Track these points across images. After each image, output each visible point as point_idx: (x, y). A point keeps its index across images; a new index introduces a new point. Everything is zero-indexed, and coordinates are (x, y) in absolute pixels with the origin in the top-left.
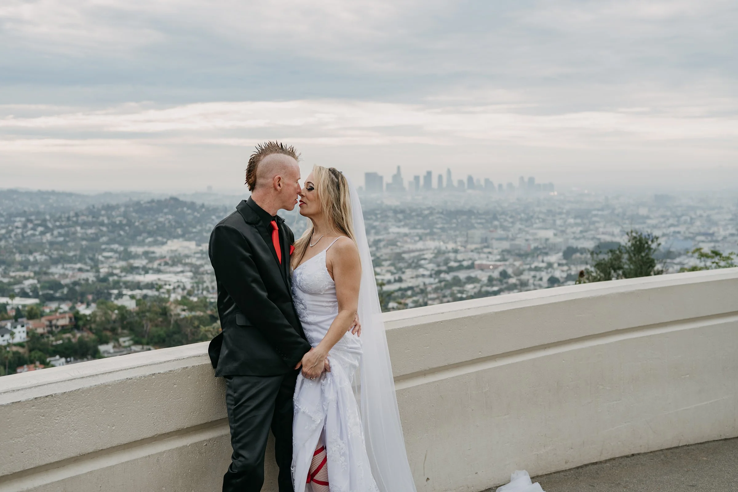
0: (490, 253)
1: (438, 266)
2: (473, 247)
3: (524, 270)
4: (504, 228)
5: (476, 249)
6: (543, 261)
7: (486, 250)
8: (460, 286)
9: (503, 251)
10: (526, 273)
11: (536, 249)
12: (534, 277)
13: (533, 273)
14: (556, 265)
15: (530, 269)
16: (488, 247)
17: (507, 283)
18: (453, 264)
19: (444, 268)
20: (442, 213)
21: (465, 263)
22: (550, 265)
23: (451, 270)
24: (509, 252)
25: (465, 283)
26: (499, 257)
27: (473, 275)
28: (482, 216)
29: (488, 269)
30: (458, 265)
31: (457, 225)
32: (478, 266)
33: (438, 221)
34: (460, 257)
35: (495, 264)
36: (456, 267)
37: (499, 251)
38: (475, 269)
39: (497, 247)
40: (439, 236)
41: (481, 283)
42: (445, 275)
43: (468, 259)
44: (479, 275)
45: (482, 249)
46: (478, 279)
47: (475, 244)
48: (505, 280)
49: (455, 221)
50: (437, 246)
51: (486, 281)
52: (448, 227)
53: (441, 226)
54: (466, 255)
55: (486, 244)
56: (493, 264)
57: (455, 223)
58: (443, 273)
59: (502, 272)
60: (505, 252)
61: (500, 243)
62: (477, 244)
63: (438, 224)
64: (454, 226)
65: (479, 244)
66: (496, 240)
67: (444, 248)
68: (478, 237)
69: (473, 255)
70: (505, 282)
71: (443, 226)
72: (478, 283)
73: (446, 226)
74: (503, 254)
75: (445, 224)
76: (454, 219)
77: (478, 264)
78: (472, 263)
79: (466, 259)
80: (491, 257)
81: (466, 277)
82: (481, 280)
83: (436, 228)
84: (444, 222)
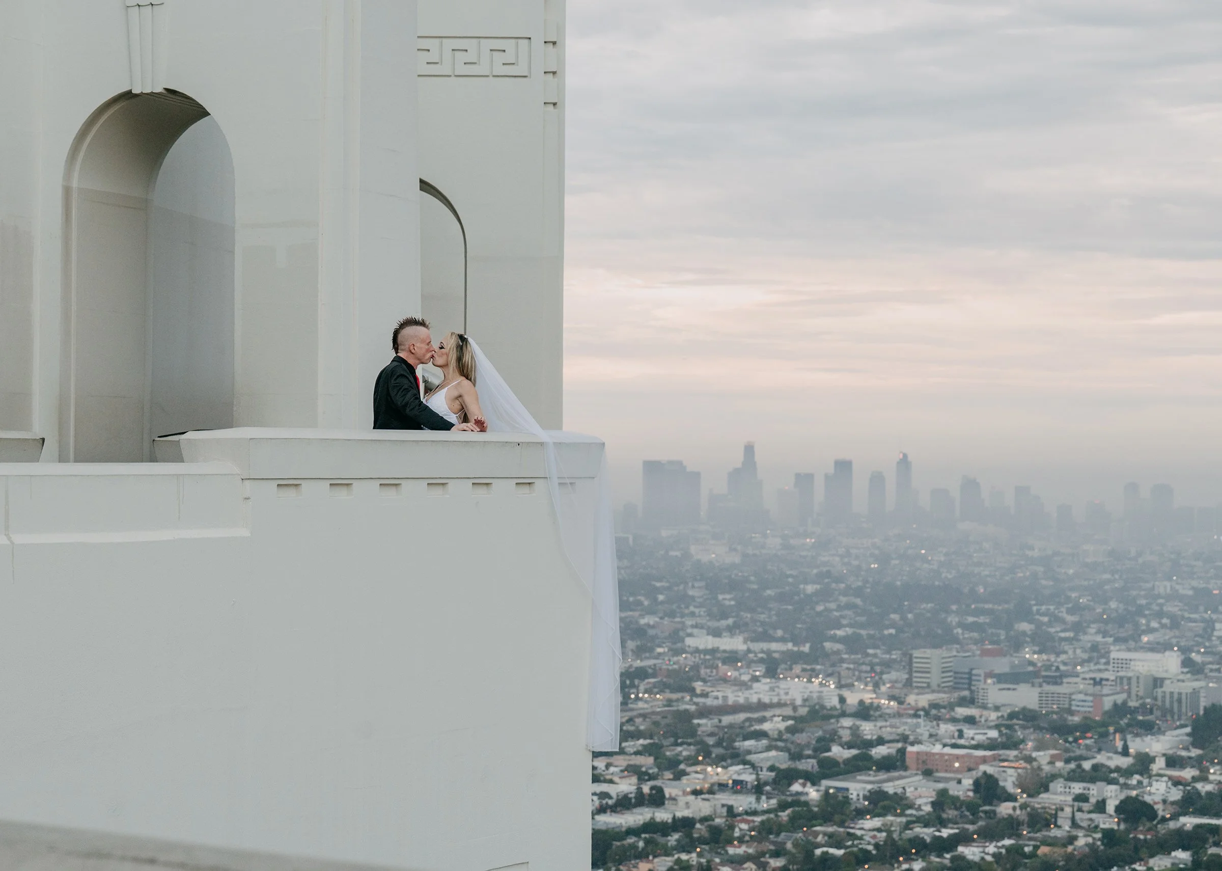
0: (971, 721)
1: (796, 756)
2: (923, 700)
3: (1053, 777)
4: (1044, 643)
5: (935, 706)
6: (1125, 752)
7: (961, 712)
8: (841, 824)
9: (1012, 716)
10: (1057, 786)
11: (1120, 710)
12: (1082, 798)
13: (1077, 788)
14: (1159, 765)
15: (1077, 776)
16: (970, 702)
17: (991, 815)
18: (837, 752)
19: (809, 765)
20: (858, 592)
21: (879, 752)
22: (1143, 763)
23: (830, 769)
24: (1028, 717)
25: (861, 813)
26: (994, 734)
27: (890, 788)
28: (981, 605)
29: (946, 771)
30: (855, 757)
31: (900, 630)
32: (918, 759)
33: (842, 616)
34: (868, 729)
35: (969, 756)
36: (847, 762)
37: (1002, 716)
38: (905, 768)
39: (998, 704)
40: (833, 665)
41: (909, 812)
42: (804, 785)
43: (897, 738)
44: (912, 789)
45: (951, 707)
46: (905, 802)
47: (933, 691)
48: (987, 808)
49: (895, 617)
50: (815, 695)
51: (928, 808)
52: (871, 637)
53: (849, 631)
54: (891, 726)
55: (966, 693)
56: (963, 756)
57: (893, 625)
58: (801, 781)
59: (983, 781)
60: (1018, 719)
61: (1009, 689)
62: (939, 692)
63: (839, 626)
64: (891, 635)
65: (945, 692)
66: (999, 682)
67: (835, 702)
68: (943, 672)
69: (917, 725)
70: (986, 812)
71: (854, 633)
72: (902, 814)
73: (863, 632)
74: (1009, 727)
75: (862, 626)
76: (895, 612)
77: (918, 753)
78: (902, 752)
79: (887, 737)
80: (969, 732)
81: (868, 794)
82: (911, 806)
83: (834, 639)
84: (863, 619)
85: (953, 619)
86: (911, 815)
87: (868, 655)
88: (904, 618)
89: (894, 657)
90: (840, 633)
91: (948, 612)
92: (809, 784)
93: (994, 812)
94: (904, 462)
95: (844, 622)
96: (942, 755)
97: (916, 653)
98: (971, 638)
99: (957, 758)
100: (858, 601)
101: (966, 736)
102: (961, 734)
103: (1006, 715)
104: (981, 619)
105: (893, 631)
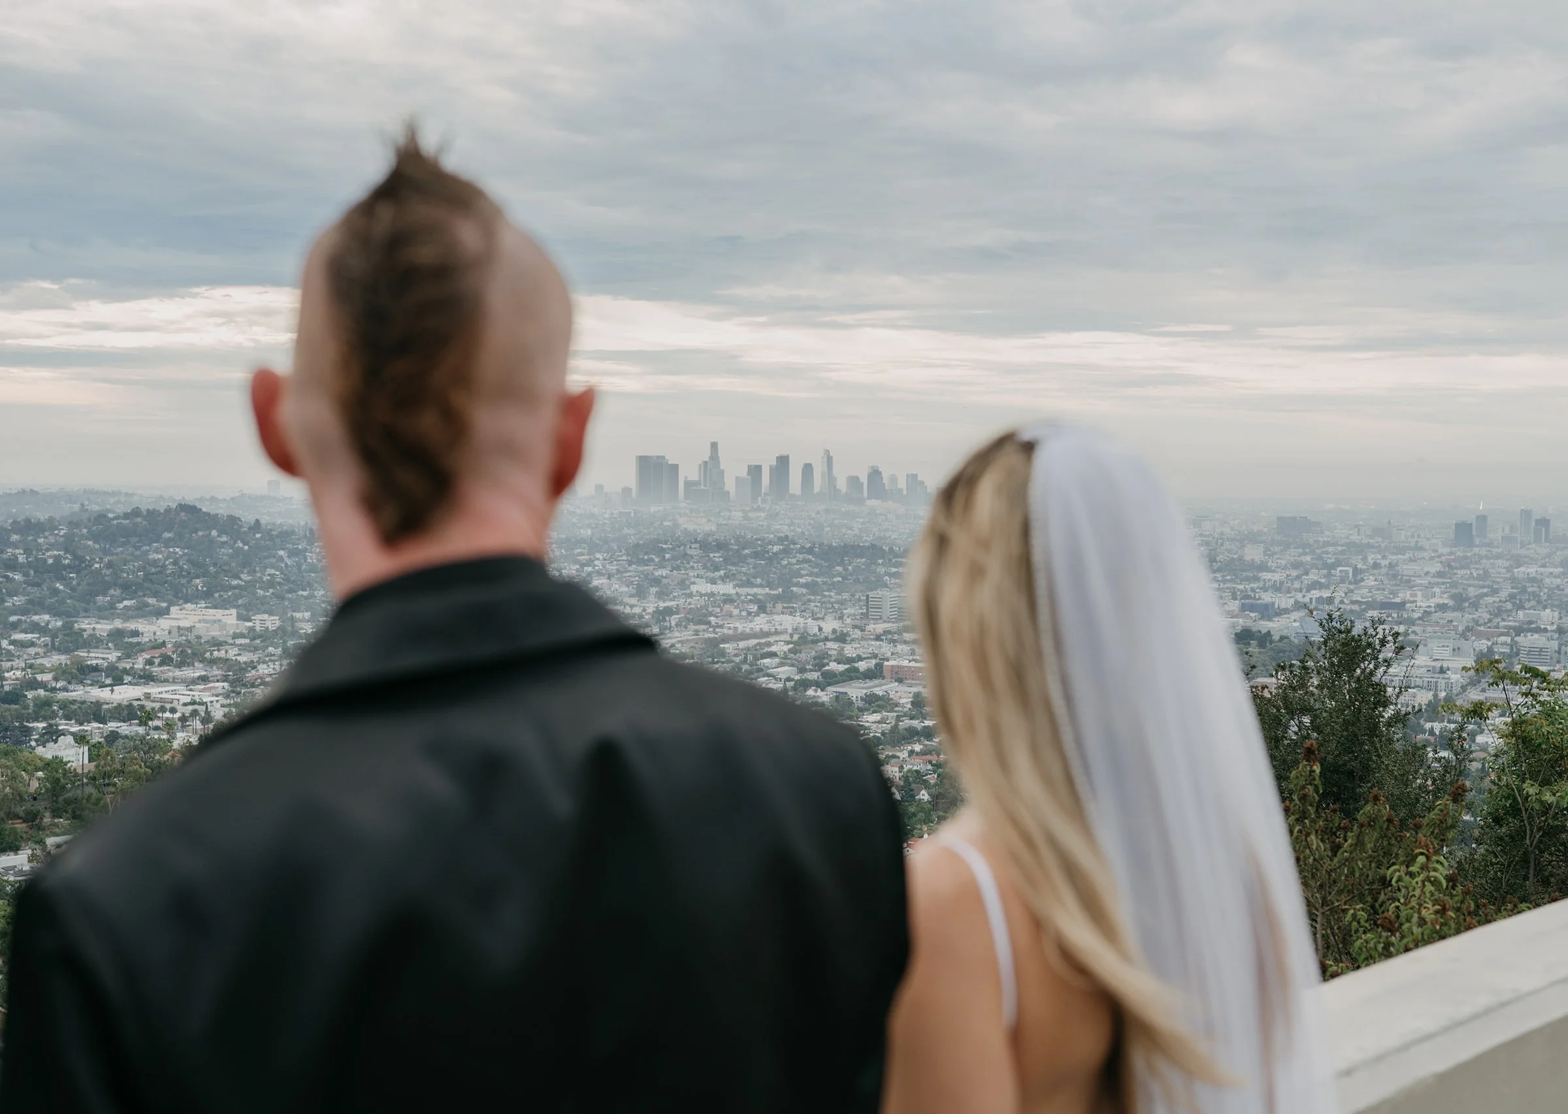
1: (802, 670)
2: (880, 628)
5: (887, 633)
7: (909, 636)
18: (833, 666)
19: (814, 676)
20: (810, 551)
21: (862, 666)
23: (830, 679)
25: (863, 710)
27: (879, 691)
29: (913, 679)
30: (846, 670)
31: (845, 578)
32: (891, 671)
33: (801, 569)
34: (850, 651)
36: (842, 674)
38: (885, 678)
40: (804, 604)
41: (897, 709)
42: (816, 691)
43: (869, 655)
44: (893, 692)
45: (899, 633)
46: (891, 702)
47: (885, 622)
49: (839, 568)
50: (800, 626)
51: (909, 706)
52: (824, 583)
53: (809, 579)
54: (863, 647)
55: (908, 622)
57: (839, 575)
58: (813, 688)
62: (889, 622)
63: (802, 576)
64: (839, 581)
65: (893, 622)
67: (816, 630)
68: (891, 608)
69: (880, 647)
71: (813, 580)
72: (892, 711)
73: (819, 580)
75: (817, 575)
76: (839, 565)
77: (890, 666)
78: (878, 666)
79: (863, 655)
81: (863, 696)
82: (897, 705)
83: (797, 585)
84: (816, 570)
86: (899, 711)
87: (826, 596)
88: (846, 569)
89: (845, 597)
90: (802, 580)
91: (877, 564)
92: (819, 690)
94: (828, 457)
95: (803, 572)
96: (906, 667)
97: (870, 595)
100: (811, 557)
102: (913, 653)
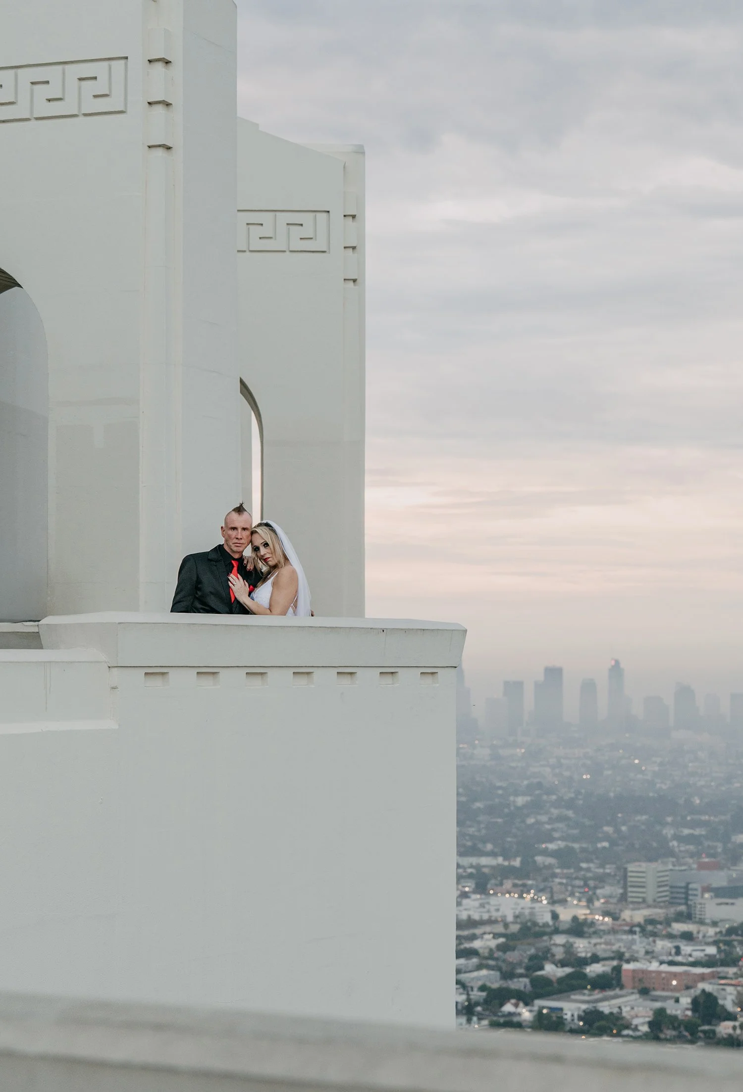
0: (688, 937)
1: (508, 975)
2: (639, 916)
5: (651, 921)
7: (678, 927)
9: (731, 931)
16: (687, 917)
17: (710, 1035)
18: (550, 970)
19: (521, 984)
20: (570, 804)
21: (594, 969)
23: (543, 988)
25: (576, 1033)
26: (712, 950)
27: (605, 1008)
28: (696, 817)
29: (663, 989)
30: (569, 976)
31: (613, 843)
32: (634, 978)
33: (553, 830)
34: (582, 946)
35: (686, 973)
36: (561, 980)
37: (721, 932)
38: (622, 987)
39: (715, 919)
40: (545, 880)
41: (626, 1031)
42: (516, 1005)
43: (612, 955)
44: (628, 1008)
45: (668, 922)
46: (620, 1022)
47: (649, 906)
48: (706, 1028)
49: (608, 829)
50: (527, 912)
51: (645, 1029)
52: (583, 850)
53: (561, 844)
54: (606, 943)
55: (683, 908)
56: (680, 974)
57: (607, 838)
58: (513, 1001)
59: (701, 1000)
60: (737, 935)
61: (727, 904)
62: (655, 907)
63: (551, 840)
64: (604, 848)
65: (661, 908)
66: (717, 896)
67: (547, 918)
68: (659, 886)
69: (633, 942)
70: (704, 1032)
71: (567, 846)
72: (618, 1035)
73: (576, 846)
74: (727, 943)
75: (575, 839)
76: (609, 824)
77: (634, 971)
78: (617, 970)
79: (601, 954)
80: (687, 949)
81: (582, 1014)
82: (628, 1026)
83: (545, 853)
84: (575, 832)
85: (669, 832)
86: (627, 1036)
87: (581, 869)
88: (617, 831)
89: (608, 871)
90: (552, 846)
91: (664, 824)
92: (521, 1004)
93: (714, 1032)
94: (616, 670)
95: (557, 835)
96: (659, 973)
97: (631, 867)
98: (687, 851)
99: (675, 975)
100: (570, 813)
101: (683, 952)
102: (678, 951)
103: (724, 930)
104: (697, 832)
105: (606, 844)
